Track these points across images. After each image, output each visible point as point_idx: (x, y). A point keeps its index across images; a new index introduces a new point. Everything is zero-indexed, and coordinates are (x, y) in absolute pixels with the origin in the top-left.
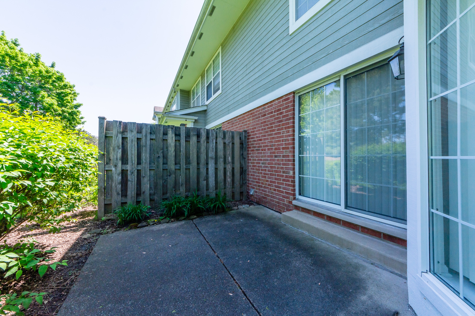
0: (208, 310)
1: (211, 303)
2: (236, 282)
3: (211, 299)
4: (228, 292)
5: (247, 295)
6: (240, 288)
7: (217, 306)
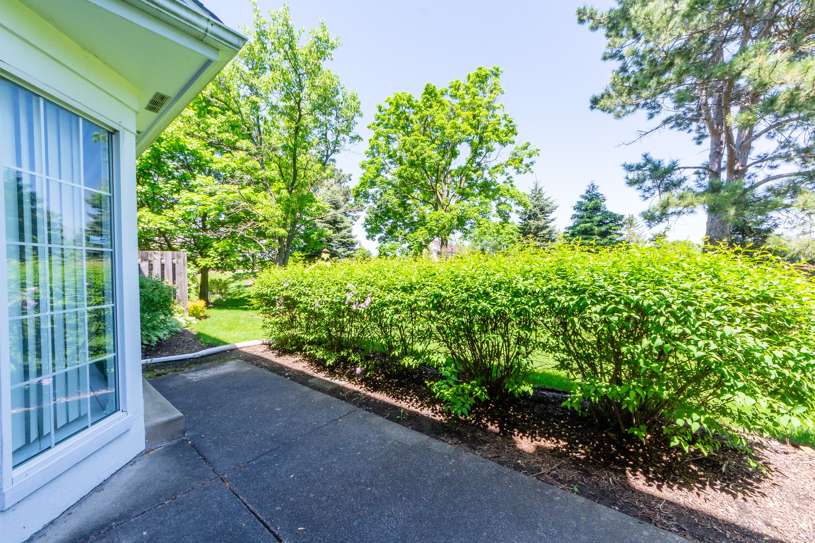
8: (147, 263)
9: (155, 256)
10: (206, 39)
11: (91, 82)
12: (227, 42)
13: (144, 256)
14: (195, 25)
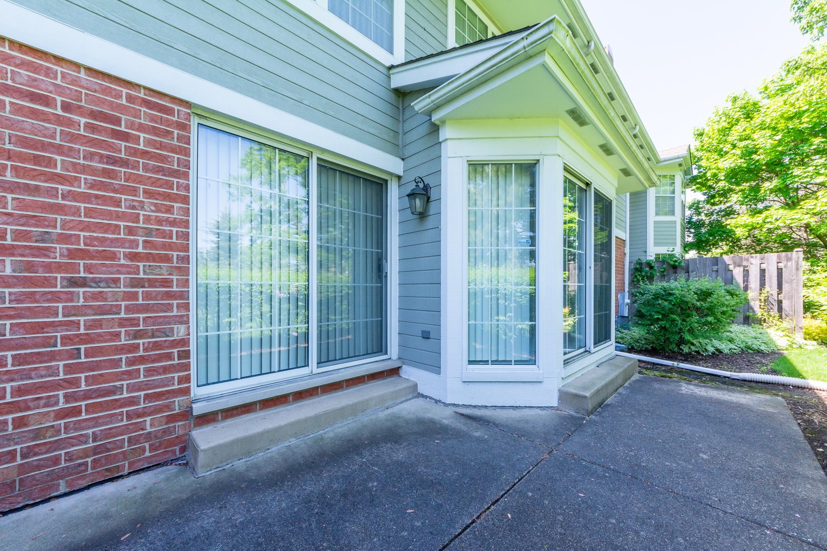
0: (556, 535)
1: (544, 536)
2: (478, 517)
3: (536, 540)
4: (508, 521)
5: (497, 498)
6: (488, 508)
7: (541, 526)
8: (742, 269)
9: (752, 261)
10: (531, 53)
11: (507, 138)
12: (541, 39)
13: (738, 261)
14: (517, 52)
